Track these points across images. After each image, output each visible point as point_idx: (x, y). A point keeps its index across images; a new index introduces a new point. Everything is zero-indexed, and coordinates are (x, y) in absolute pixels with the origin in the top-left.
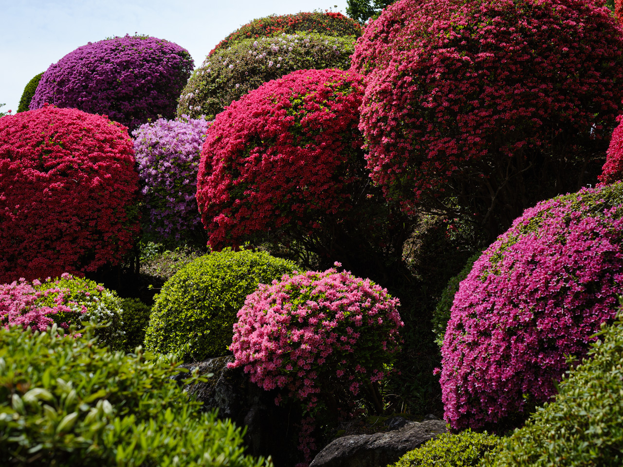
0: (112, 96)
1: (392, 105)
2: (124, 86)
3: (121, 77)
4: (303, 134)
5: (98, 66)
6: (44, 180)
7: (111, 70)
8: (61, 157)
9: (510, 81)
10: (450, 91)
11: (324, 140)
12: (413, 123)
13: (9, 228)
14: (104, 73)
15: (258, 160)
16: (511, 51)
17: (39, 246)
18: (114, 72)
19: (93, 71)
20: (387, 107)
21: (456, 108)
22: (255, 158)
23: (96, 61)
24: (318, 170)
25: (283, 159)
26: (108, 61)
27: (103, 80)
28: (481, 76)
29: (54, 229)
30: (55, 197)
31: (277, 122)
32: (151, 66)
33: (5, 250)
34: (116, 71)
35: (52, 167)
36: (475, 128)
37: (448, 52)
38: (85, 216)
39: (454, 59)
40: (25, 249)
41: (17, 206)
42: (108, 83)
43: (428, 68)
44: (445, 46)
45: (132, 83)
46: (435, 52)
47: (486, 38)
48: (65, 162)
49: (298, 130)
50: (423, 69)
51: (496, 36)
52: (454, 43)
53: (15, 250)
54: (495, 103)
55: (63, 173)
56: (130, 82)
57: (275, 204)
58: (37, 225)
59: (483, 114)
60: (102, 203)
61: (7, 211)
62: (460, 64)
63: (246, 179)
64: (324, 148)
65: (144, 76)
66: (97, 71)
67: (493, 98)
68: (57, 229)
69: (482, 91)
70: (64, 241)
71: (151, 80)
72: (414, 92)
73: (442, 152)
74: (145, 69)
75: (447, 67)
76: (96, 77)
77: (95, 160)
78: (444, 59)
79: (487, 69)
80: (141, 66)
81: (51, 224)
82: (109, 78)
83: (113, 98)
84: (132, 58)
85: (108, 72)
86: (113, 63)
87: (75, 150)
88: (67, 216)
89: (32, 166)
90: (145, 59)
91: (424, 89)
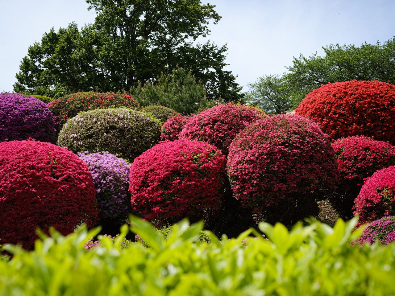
0: (21, 129)
1: (257, 167)
2: (27, 124)
3: (25, 119)
4: (203, 173)
5: (10, 111)
6: (58, 183)
7: (19, 114)
8: (63, 171)
9: (306, 163)
10: (284, 164)
11: (213, 177)
12: (267, 176)
13: (40, 208)
14: (15, 115)
15: (180, 183)
16: (306, 150)
17: (56, 218)
18: (21, 116)
19: (8, 113)
20: (255, 167)
21: (286, 171)
22: (179, 182)
23: (8, 108)
24: (211, 191)
25: (194, 184)
26: (15, 109)
27: (14, 119)
28: (296, 159)
29: (66, 209)
30: (65, 193)
31: (189, 166)
32: (40, 114)
33: (37, 219)
34: (22, 115)
35: (60, 176)
36: (293, 180)
37: (282, 148)
38: (79, 203)
39: (285, 151)
40: (49, 219)
41: (44, 196)
42: (18, 121)
43: (273, 153)
44: (279, 145)
45: (32, 123)
46: (276, 147)
47: (296, 144)
48: (66, 174)
49: (200, 171)
50: (271, 153)
51: (299, 143)
52: (283, 144)
53: (43, 220)
54: (301, 171)
55: (66, 180)
56: (30, 122)
57: (189, 205)
58: (56, 207)
59: (297, 175)
60: (87, 197)
61: (39, 198)
62: (287, 154)
63: (174, 192)
64: (213, 181)
65: (37, 120)
66: (10, 113)
67: (300, 168)
68: (67, 210)
69: (296, 165)
70: (70, 216)
71: (41, 123)
72: (268, 163)
73: (280, 189)
74: (37, 115)
75: (282, 154)
76: (10, 117)
77: (79, 174)
78: (280, 151)
79: (298, 156)
80: (35, 114)
81: (63, 207)
82: (18, 119)
83: (20, 130)
84: (29, 109)
85: (17, 115)
86: (19, 110)
87: (69, 168)
88: (72, 203)
89: (48, 175)
90: (35, 110)
91: (272, 162)
